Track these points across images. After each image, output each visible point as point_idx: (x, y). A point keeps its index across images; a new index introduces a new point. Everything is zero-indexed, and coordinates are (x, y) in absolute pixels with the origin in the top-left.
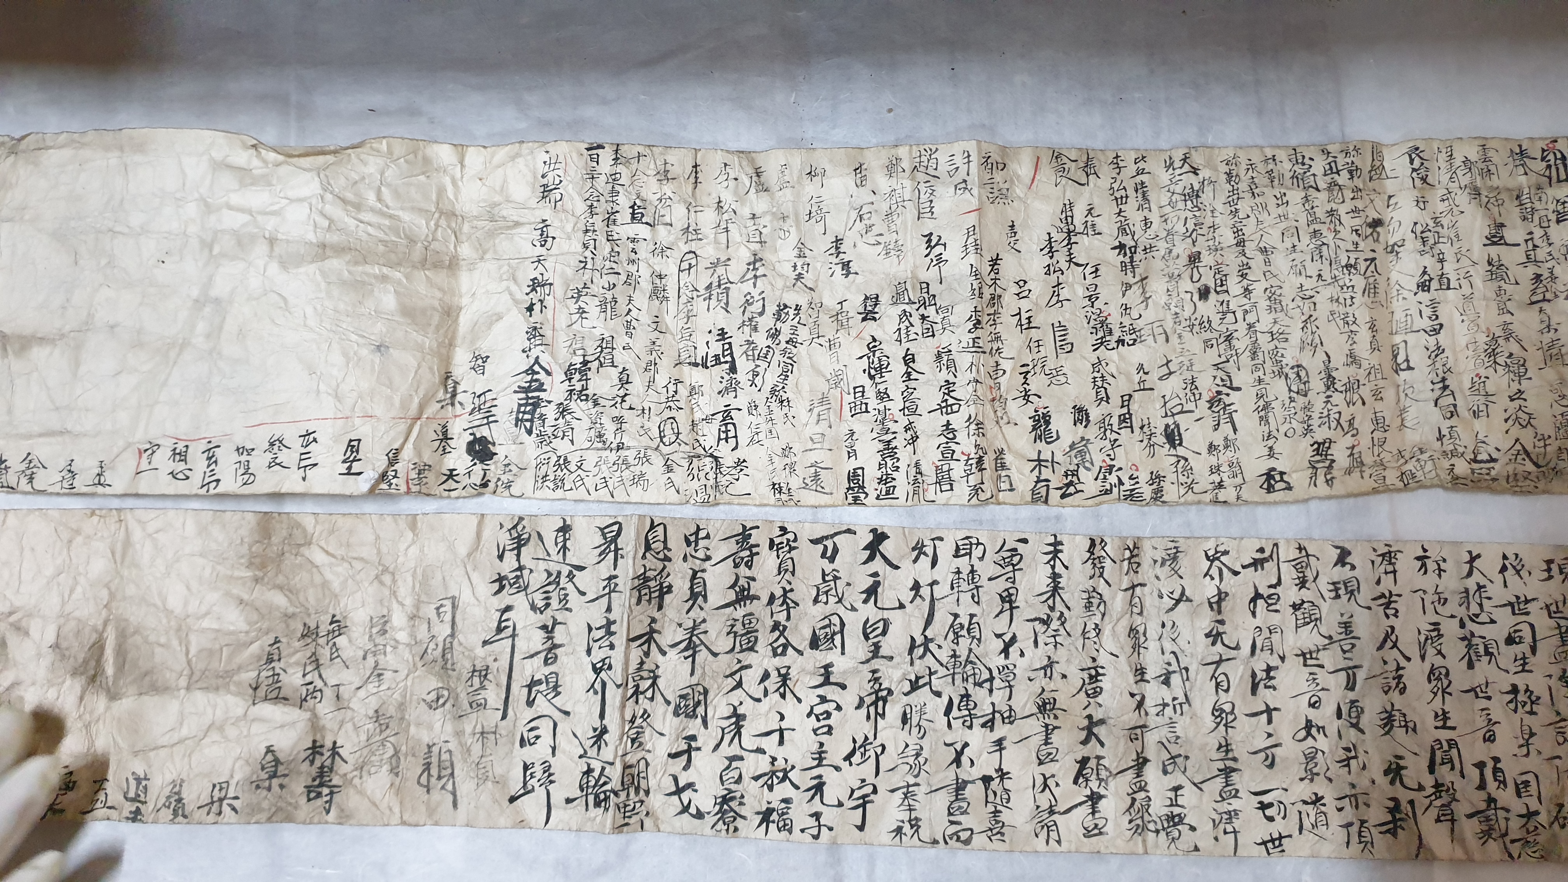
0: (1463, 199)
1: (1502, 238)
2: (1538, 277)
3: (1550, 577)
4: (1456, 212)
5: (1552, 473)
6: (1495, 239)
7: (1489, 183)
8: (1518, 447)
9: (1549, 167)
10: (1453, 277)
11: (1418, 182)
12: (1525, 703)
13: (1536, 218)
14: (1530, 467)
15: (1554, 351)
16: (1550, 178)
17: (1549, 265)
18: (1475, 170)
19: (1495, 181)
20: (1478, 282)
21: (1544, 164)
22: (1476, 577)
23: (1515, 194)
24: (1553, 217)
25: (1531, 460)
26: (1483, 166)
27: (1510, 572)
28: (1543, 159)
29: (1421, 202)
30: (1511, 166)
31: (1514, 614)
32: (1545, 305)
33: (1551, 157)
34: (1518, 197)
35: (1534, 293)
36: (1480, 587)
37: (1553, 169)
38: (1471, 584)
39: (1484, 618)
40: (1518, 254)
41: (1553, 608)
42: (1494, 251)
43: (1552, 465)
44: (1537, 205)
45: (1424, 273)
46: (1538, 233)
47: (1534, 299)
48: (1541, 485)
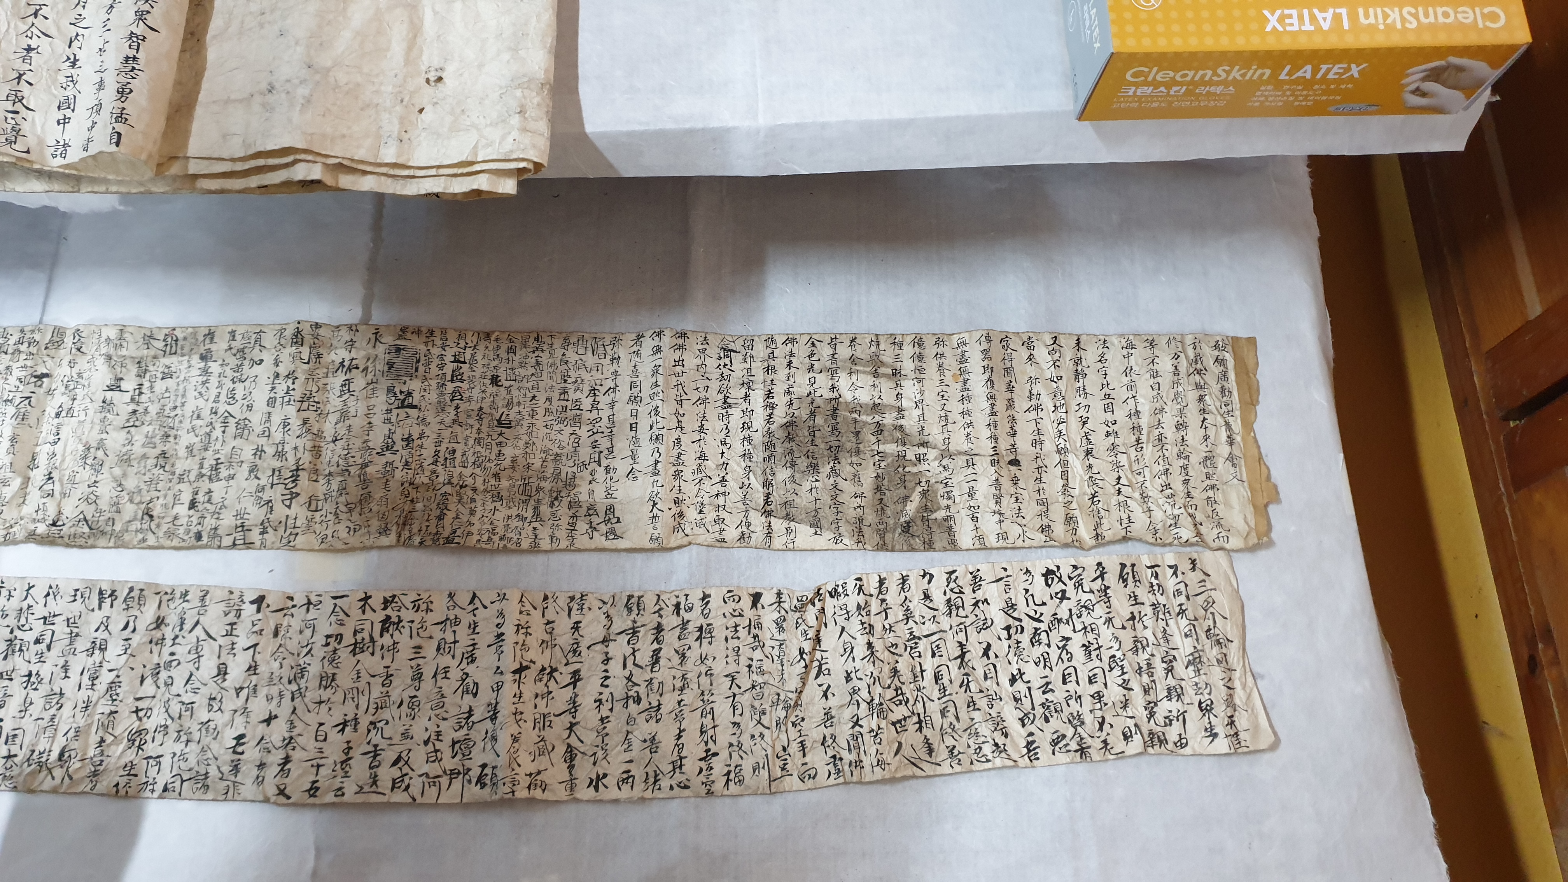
0: (100, 362)
1: (119, 386)
2: (135, 412)
3: (75, 600)
4: (93, 370)
5: (100, 534)
6: (115, 387)
7: (120, 353)
8: (82, 516)
9: (166, 345)
10: (76, 410)
11: (74, 351)
12: (34, 683)
13: (148, 375)
14: (86, 529)
15: (125, 457)
16: (165, 352)
17: (146, 405)
18: (111, 345)
19: (124, 352)
20: (91, 413)
21: (164, 343)
22: (30, 601)
23: (137, 360)
24: (160, 376)
25: (88, 525)
26: (118, 342)
27: (52, 596)
28: (164, 340)
29: (72, 364)
30: (140, 344)
31: (45, 623)
32: (132, 429)
33: (169, 339)
34: (139, 362)
35: (128, 421)
36: (30, 607)
37: (169, 347)
38: (25, 605)
39: (27, 627)
40: (127, 397)
41: (72, 621)
42: (109, 394)
43: (101, 529)
44: (151, 368)
45: (60, 407)
46: (147, 384)
47: (127, 425)
48: (90, 542)
